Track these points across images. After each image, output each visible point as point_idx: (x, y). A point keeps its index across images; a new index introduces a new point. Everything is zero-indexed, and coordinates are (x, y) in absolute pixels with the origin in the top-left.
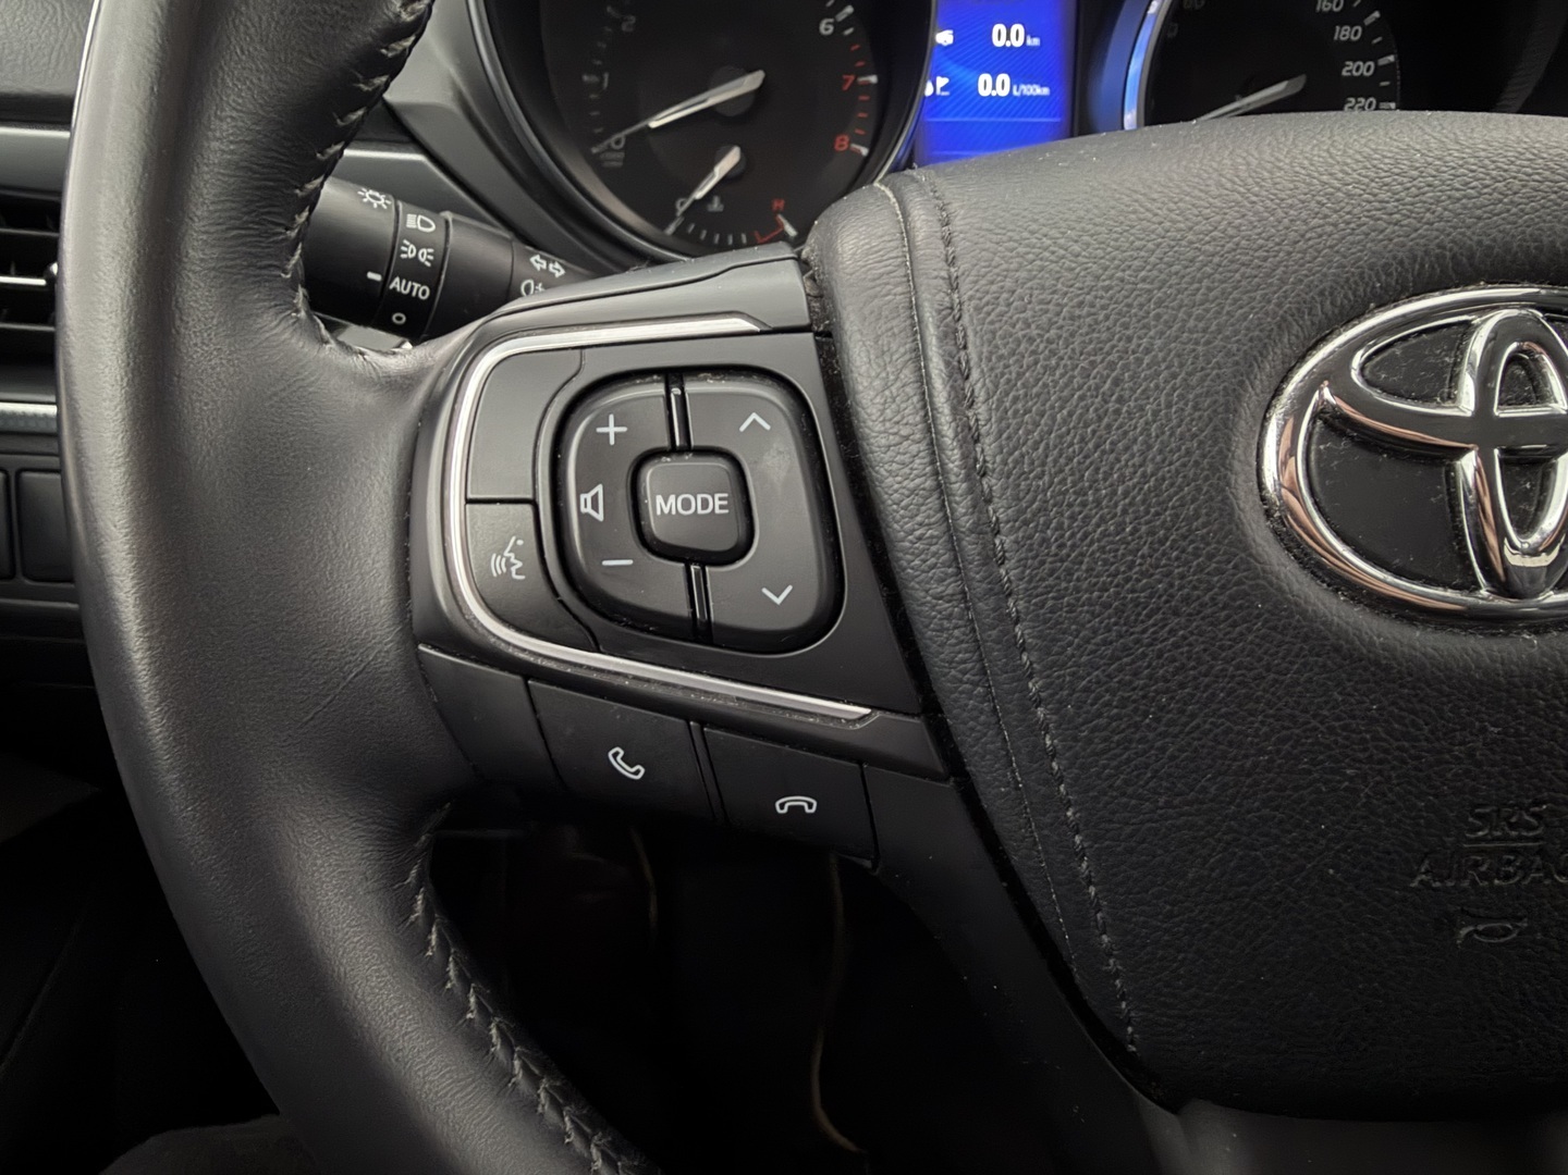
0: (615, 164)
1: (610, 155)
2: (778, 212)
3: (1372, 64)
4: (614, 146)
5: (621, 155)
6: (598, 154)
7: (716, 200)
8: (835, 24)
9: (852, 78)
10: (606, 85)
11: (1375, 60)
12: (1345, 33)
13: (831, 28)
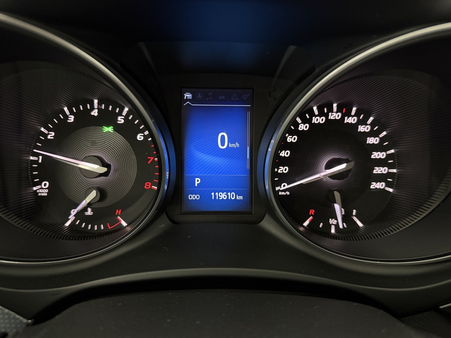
0: (43, 194)
1: (41, 191)
2: (118, 215)
3: (384, 153)
4: (43, 187)
5: (47, 191)
6: (36, 190)
7: (89, 209)
8: (144, 136)
9: (152, 158)
10: (40, 161)
11: (386, 152)
12: (371, 140)
13: (142, 138)
